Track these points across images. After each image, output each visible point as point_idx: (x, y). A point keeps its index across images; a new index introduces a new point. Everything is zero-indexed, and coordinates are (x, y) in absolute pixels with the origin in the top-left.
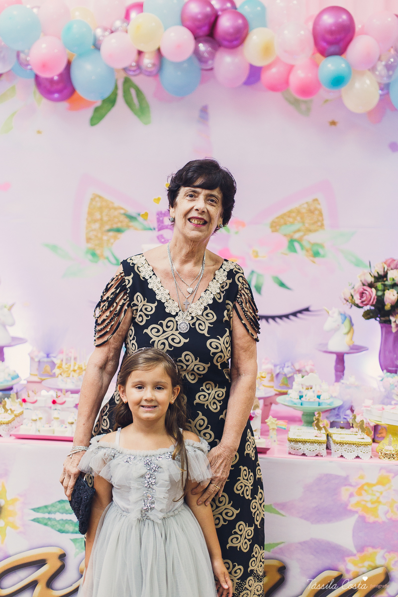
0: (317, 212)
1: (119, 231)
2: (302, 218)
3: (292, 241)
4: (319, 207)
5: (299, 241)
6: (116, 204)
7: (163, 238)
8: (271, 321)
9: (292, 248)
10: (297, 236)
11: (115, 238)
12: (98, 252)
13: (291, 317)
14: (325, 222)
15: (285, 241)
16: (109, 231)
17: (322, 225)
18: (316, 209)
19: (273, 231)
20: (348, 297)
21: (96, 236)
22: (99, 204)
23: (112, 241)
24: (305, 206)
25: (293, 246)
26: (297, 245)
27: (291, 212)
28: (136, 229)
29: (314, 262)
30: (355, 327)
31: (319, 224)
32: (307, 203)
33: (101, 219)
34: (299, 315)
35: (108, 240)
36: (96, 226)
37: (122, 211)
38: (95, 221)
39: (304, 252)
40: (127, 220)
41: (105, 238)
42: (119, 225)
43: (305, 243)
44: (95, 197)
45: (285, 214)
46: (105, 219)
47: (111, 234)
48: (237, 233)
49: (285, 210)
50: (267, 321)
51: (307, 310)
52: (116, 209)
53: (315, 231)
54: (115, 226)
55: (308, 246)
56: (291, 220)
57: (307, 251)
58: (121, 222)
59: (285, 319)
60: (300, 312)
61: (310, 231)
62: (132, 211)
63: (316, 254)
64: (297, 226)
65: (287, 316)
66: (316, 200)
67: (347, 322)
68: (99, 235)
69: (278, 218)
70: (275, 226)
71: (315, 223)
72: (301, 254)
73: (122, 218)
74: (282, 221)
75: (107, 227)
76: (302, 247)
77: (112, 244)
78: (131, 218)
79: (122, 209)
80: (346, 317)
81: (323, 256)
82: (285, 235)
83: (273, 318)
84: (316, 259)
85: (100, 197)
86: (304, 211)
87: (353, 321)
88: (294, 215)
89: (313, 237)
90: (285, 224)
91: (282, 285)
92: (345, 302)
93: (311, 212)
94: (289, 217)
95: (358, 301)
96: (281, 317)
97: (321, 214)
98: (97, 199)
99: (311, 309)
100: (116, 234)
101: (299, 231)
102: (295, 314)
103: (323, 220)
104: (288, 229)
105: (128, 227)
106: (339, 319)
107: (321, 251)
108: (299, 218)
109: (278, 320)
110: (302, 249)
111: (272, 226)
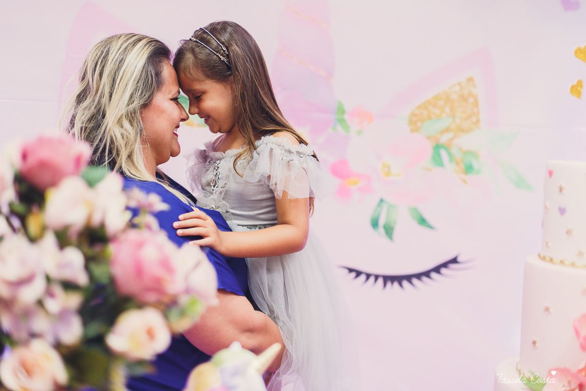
0: (471, 100)
2: (452, 109)
3: (438, 147)
5: (447, 147)
8: (405, 283)
9: (437, 160)
10: (444, 139)
13: (434, 275)
14: (481, 117)
15: (429, 148)
17: (478, 121)
18: (470, 94)
19: (412, 131)
24: (457, 88)
25: (439, 155)
26: (443, 153)
27: (436, 98)
29: (465, 182)
31: (474, 119)
32: (459, 84)
34: (443, 270)
39: (453, 166)
43: (454, 151)
45: (429, 102)
48: (359, 133)
49: (429, 95)
50: (401, 285)
51: (454, 261)
53: (469, 131)
55: (458, 155)
56: (437, 111)
57: (457, 164)
59: (425, 279)
60: (445, 265)
61: (462, 130)
63: (469, 169)
64: (445, 122)
65: (427, 274)
66: (470, 80)
69: (419, 108)
70: (415, 122)
71: (470, 117)
72: (450, 169)
74: (425, 113)
76: (451, 157)
81: (478, 172)
82: (429, 138)
83: (409, 278)
84: (469, 178)
86: (454, 97)
88: (441, 103)
89: (466, 142)
90: (430, 118)
91: (423, 221)
93: (464, 98)
94: (435, 106)
96: (419, 276)
97: (476, 103)
99: (459, 259)
101: (447, 130)
102: (437, 270)
103: (478, 113)
104: (433, 128)
107: (475, 164)
108: (447, 109)
109: (415, 281)
110: (451, 160)
111: (411, 122)
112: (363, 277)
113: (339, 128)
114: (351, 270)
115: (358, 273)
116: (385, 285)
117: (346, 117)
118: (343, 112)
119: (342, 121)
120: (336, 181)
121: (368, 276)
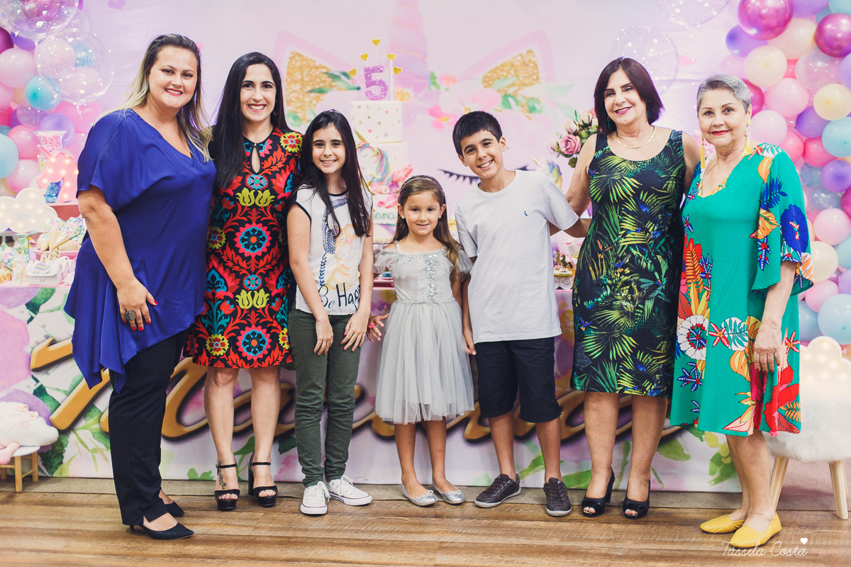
0: (531, 65)
1: (321, 91)
2: (515, 72)
3: (506, 96)
4: (533, 59)
5: (513, 96)
6: (317, 64)
7: (372, 94)
9: (506, 104)
10: (511, 91)
11: (318, 99)
12: (300, 115)
14: (540, 75)
15: (499, 97)
16: (311, 91)
17: (538, 78)
18: (530, 61)
19: (485, 87)
20: (555, 146)
21: (297, 98)
22: (299, 64)
23: (315, 102)
24: (519, 58)
25: (508, 101)
26: (511, 100)
27: (503, 65)
28: (339, 89)
29: (529, 118)
30: (563, 176)
31: (535, 77)
32: (521, 55)
33: (302, 80)
35: (311, 102)
36: (298, 87)
37: (324, 71)
38: (296, 82)
39: (519, 108)
40: (330, 80)
41: (307, 100)
42: (322, 85)
43: (520, 98)
44: (295, 56)
45: (497, 68)
46: (306, 79)
47: (313, 95)
48: (447, 90)
49: (498, 64)
52: (317, 68)
53: (530, 85)
54: (317, 86)
55: (523, 101)
56: (505, 74)
57: (522, 106)
58: (324, 82)
61: (525, 85)
62: (335, 70)
63: (532, 110)
64: (511, 80)
66: (530, 52)
67: (555, 172)
68: (301, 97)
69: (490, 72)
70: (487, 81)
71: (531, 76)
72: (517, 110)
73: (324, 77)
74: (495, 75)
75: (309, 88)
76: (517, 102)
77: (315, 105)
78: (334, 77)
79: (324, 67)
80: (554, 167)
81: (540, 112)
82: (499, 91)
84: (532, 115)
85: (299, 55)
86: (518, 63)
87: (561, 171)
88: (507, 68)
89: (528, 92)
90: (499, 78)
92: (552, 151)
93: (525, 64)
94: (502, 70)
95: (563, 150)
97: (536, 66)
98: (297, 58)
99: (528, 168)
100: (319, 95)
101: (513, 85)
103: (538, 73)
104: (502, 84)
105: (332, 87)
106: (547, 168)
107: (537, 106)
108: (512, 72)
110: (517, 105)
111: (484, 81)
112: (455, 177)
113: (433, 88)
114: (446, 172)
115: (451, 174)
116: (471, 182)
117: (437, 81)
118: (435, 78)
119: (434, 83)
120: (433, 119)
121: (458, 176)
